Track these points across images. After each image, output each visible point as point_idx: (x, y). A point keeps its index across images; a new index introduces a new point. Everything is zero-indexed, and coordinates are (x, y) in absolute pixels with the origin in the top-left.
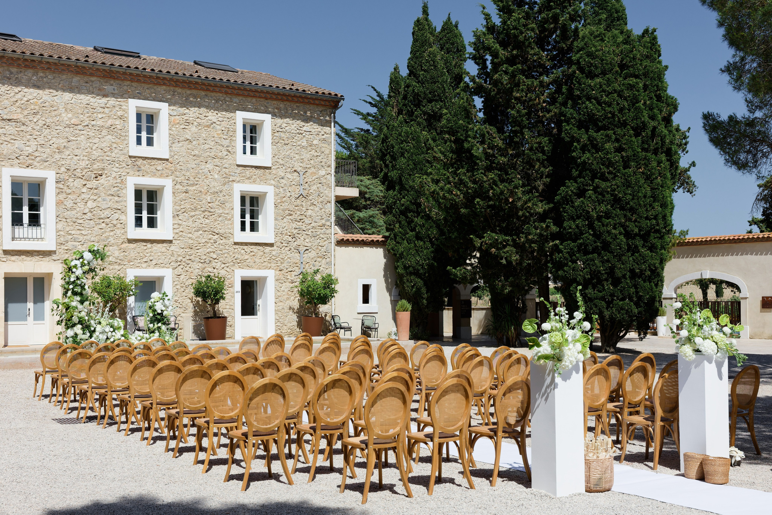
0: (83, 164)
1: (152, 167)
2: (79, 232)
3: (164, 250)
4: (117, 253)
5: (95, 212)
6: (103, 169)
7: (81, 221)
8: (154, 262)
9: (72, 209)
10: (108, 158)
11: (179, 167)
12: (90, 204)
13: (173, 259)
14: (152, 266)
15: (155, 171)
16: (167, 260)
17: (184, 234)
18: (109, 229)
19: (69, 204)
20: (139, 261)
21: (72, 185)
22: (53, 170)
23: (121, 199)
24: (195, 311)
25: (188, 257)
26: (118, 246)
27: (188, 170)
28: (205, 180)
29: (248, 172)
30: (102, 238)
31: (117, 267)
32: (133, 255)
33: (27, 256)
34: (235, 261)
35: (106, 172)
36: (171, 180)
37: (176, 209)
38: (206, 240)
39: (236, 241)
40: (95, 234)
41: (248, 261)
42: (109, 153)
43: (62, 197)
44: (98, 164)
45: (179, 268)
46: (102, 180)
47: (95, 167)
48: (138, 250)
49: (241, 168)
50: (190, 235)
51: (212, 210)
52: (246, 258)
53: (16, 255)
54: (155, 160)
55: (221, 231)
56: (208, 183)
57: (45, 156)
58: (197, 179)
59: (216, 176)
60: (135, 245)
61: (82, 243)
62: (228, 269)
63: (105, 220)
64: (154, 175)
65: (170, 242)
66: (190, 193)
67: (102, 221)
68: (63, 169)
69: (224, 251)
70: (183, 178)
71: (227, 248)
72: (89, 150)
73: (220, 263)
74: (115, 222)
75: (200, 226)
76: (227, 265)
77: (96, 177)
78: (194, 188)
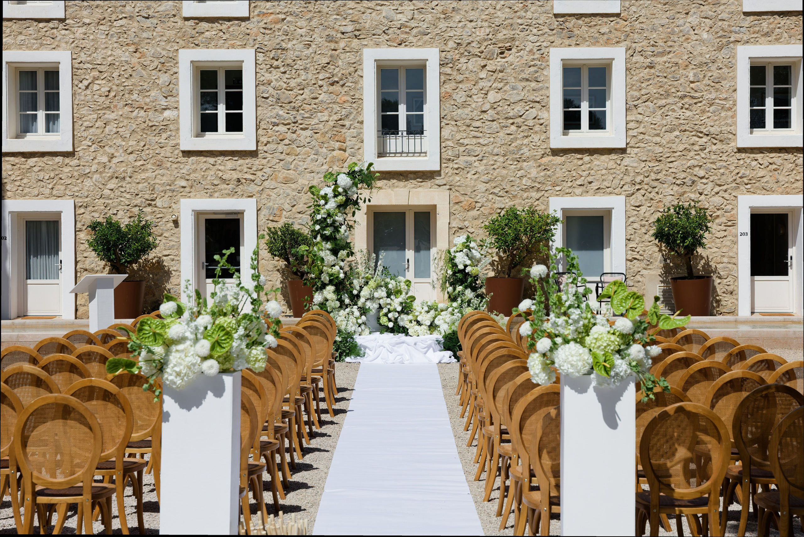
0: (481, 34)
1: (592, 30)
2: (474, 141)
3: (611, 164)
4: (534, 173)
5: (499, 108)
6: (513, 39)
7: (478, 124)
8: (595, 186)
9: (465, 105)
10: (520, 21)
11: (638, 26)
12: (493, 96)
13: (628, 179)
14: (592, 192)
15: (597, 35)
16: (616, 181)
17: (646, 137)
18: (522, 134)
19: (460, 97)
20: (570, 184)
21: (464, 68)
22: (437, 47)
23: (541, 85)
24: (666, 267)
25: (653, 176)
26: (536, 160)
27: (654, 29)
28: (685, 44)
29: (765, 24)
30: (511, 148)
31: (535, 195)
32: (559, 174)
33: (400, 180)
34: (739, 180)
35: (517, 43)
36: (624, 49)
37: (632, 97)
38: (686, 146)
39: (741, 145)
40: (500, 142)
41: (764, 180)
42: (522, 13)
43: (449, 87)
44: (505, 32)
45: (639, 195)
46: (511, 57)
47: (500, 36)
48: (568, 166)
49: (752, 18)
50: (658, 139)
51: (697, 95)
52: (760, 174)
53: (384, 179)
54: (598, 18)
55: (712, 130)
56: (690, 49)
57: (425, 26)
58: (670, 43)
59: (705, 36)
60: (563, 158)
61: (480, 157)
62: (726, 195)
63: (516, 121)
64: (596, 43)
65: (623, 151)
66: (658, 67)
67: (511, 121)
68: (451, 44)
69: (718, 164)
70: (645, 43)
71: (724, 158)
72: (491, 10)
73: (710, 185)
74: (531, 123)
75: (676, 122)
76: (724, 188)
77: (502, 53)
78: (665, 59)
